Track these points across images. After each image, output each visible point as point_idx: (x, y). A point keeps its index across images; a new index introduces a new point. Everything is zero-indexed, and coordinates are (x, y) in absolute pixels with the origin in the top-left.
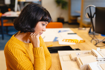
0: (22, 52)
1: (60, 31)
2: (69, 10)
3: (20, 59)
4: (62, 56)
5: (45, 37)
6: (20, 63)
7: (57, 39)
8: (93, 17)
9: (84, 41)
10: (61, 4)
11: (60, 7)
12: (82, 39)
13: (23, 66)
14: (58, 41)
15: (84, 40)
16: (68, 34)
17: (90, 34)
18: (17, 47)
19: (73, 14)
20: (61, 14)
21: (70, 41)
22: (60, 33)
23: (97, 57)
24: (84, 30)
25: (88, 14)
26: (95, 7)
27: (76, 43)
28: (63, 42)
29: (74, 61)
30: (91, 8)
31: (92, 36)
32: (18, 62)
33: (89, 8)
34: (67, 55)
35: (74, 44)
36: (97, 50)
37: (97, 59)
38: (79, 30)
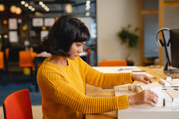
2: (142, 48)
8: (168, 45)
9: (155, 78)
10: (128, 40)
11: (127, 44)
17: (165, 71)
23: (164, 85)
24: (158, 68)
25: (161, 41)
26: (169, 29)
29: (133, 91)
30: (164, 32)
33: (161, 32)
36: (167, 80)
37: (164, 87)
38: (150, 68)
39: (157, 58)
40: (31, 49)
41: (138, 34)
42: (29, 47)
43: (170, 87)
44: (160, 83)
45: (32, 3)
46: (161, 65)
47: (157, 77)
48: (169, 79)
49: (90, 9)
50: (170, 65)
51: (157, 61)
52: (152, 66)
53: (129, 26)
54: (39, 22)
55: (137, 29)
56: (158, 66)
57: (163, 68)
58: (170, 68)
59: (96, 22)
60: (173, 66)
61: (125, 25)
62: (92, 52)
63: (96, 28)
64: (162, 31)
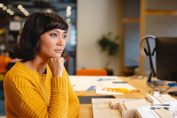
0: (30, 84)
1: (101, 80)
2: (122, 56)
3: (25, 93)
4: (97, 104)
5: (74, 85)
6: (26, 100)
7: (94, 88)
8: (153, 54)
9: (138, 91)
10: (108, 48)
11: (107, 52)
12: (134, 89)
13: (30, 105)
14: (95, 90)
15: (138, 89)
16: (114, 83)
17: (149, 83)
18: (22, 75)
19: (128, 64)
20: (108, 63)
21: (115, 90)
22: (101, 82)
23: (152, 103)
24: (141, 79)
25: (145, 50)
26: (154, 37)
27: (124, 92)
28: (103, 91)
29: (115, 109)
30: (149, 40)
31: (153, 86)
32: (22, 98)
34: (105, 103)
35: (122, 93)
36: (155, 95)
37: (152, 105)
38: (132, 79)
39: (137, 67)
40: (7, 54)
41: (118, 42)
42: (5, 51)
43: (159, 105)
44: (147, 99)
45: (10, 6)
46: (144, 76)
47: (141, 90)
48: (157, 94)
49: (71, 15)
50: (155, 76)
51: (137, 70)
52: (133, 77)
53: (110, 34)
54: (16, 26)
55: (117, 37)
56: (140, 77)
57: (146, 79)
58: (154, 79)
59: (76, 29)
60: (158, 78)
61: (105, 33)
62: (71, 59)
63: (76, 35)
64: (147, 38)
